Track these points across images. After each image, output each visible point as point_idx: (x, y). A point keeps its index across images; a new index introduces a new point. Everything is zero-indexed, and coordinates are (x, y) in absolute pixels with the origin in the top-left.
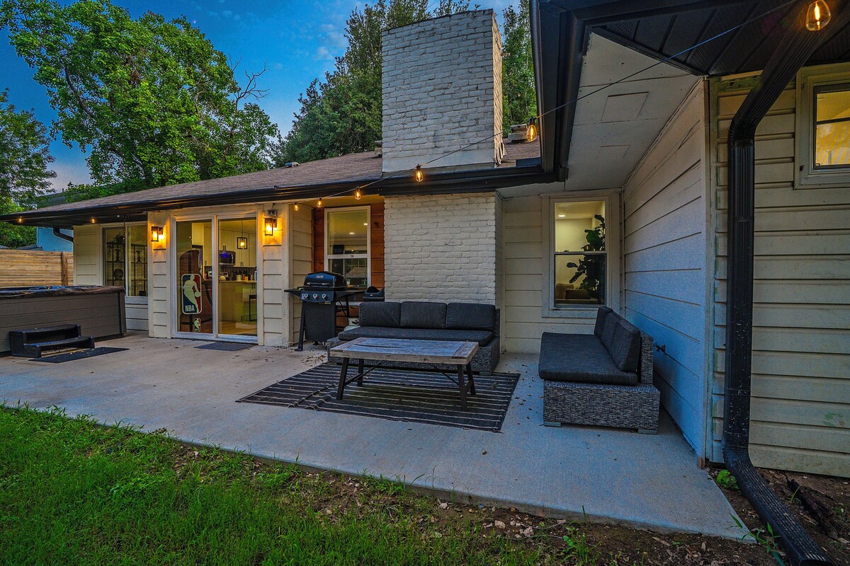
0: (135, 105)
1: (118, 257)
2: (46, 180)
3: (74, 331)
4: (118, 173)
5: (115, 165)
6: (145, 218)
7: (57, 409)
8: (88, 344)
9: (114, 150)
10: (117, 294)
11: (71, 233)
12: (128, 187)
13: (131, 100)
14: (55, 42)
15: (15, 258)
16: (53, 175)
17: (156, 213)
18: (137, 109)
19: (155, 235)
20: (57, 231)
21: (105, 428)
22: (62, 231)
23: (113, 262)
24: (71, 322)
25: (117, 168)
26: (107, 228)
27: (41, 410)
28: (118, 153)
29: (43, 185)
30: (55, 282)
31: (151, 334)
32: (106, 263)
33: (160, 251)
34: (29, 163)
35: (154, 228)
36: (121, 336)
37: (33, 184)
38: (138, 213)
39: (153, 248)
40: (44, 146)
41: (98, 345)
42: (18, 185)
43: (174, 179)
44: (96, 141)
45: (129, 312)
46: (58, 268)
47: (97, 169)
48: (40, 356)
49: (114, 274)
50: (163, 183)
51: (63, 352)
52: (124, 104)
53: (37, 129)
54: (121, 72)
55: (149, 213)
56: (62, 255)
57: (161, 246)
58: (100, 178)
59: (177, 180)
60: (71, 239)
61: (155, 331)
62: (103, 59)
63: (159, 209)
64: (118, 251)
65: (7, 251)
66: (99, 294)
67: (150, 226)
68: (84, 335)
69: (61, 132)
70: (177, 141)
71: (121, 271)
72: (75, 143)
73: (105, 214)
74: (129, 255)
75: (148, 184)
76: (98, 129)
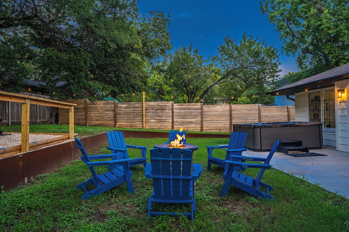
0: (320, 25)
1: (315, 107)
2: (278, 74)
3: (299, 144)
4: (311, 63)
5: (309, 60)
6: (333, 85)
7: (304, 177)
8: (306, 150)
9: (309, 52)
10: (318, 126)
11: (293, 97)
12: (317, 70)
13: (319, 23)
14: (283, 10)
15: (271, 110)
16: (280, 71)
17: (340, 82)
18: (323, 27)
19: (340, 94)
20: (288, 97)
21: (330, 193)
22: (290, 96)
23: (313, 110)
24: (298, 139)
25: (310, 61)
26: (311, 93)
27: (297, 176)
28: (311, 53)
29: (277, 76)
30: (285, 119)
31: (337, 149)
32: (310, 110)
33: (343, 103)
34: (272, 67)
35: (339, 91)
36: (320, 148)
37: (273, 76)
38: (329, 83)
39: (338, 101)
40: (277, 58)
41: (311, 151)
42: (269, 78)
43: (345, 59)
44: (299, 50)
45: (325, 136)
46: (286, 114)
47: (301, 64)
48: (287, 153)
49: (315, 116)
50: (337, 64)
51: (296, 152)
52: (315, 27)
53: (275, 52)
54: (313, 11)
55: (336, 82)
56: (288, 107)
57: (344, 100)
58: (302, 68)
59: (347, 60)
60: (294, 100)
61: (340, 147)
62: (304, 8)
63: (342, 80)
64: (315, 104)
65: (265, 107)
66: (310, 126)
67: (336, 89)
68: (304, 145)
69: (285, 50)
70: (346, 36)
71: (317, 114)
72: (290, 53)
73: (312, 86)
74: (323, 106)
75: (328, 66)
76: (300, 44)
